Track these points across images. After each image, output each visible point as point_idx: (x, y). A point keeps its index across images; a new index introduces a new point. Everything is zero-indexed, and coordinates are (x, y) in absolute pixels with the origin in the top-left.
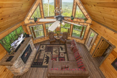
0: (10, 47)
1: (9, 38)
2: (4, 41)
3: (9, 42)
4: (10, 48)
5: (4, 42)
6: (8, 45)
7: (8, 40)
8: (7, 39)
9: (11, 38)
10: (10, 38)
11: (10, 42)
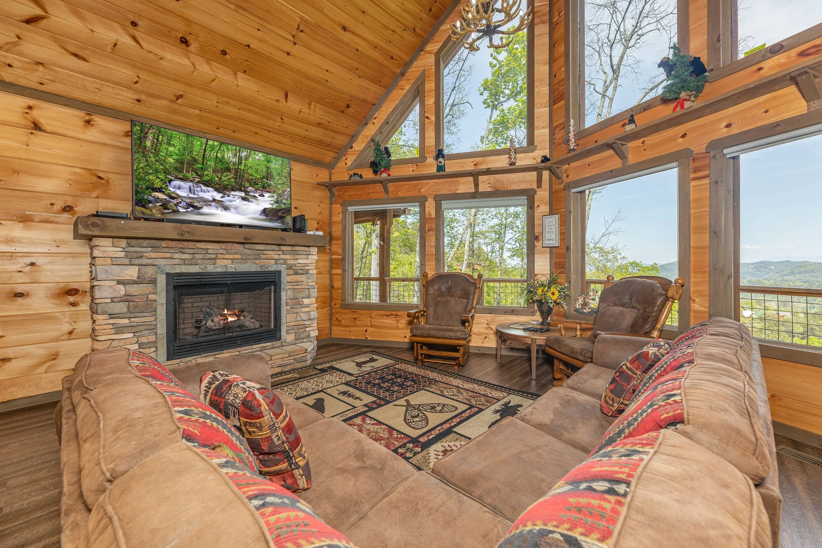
0: (158, 183)
1: (185, 149)
2: (150, 136)
3: (171, 160)
4: (155, 190)
5: (148, 143)
6: (157, 171)
7: (171, 149)
8: (169, 144)
9: (195, 160)
10: (188, 148)
11: (176, 169)
